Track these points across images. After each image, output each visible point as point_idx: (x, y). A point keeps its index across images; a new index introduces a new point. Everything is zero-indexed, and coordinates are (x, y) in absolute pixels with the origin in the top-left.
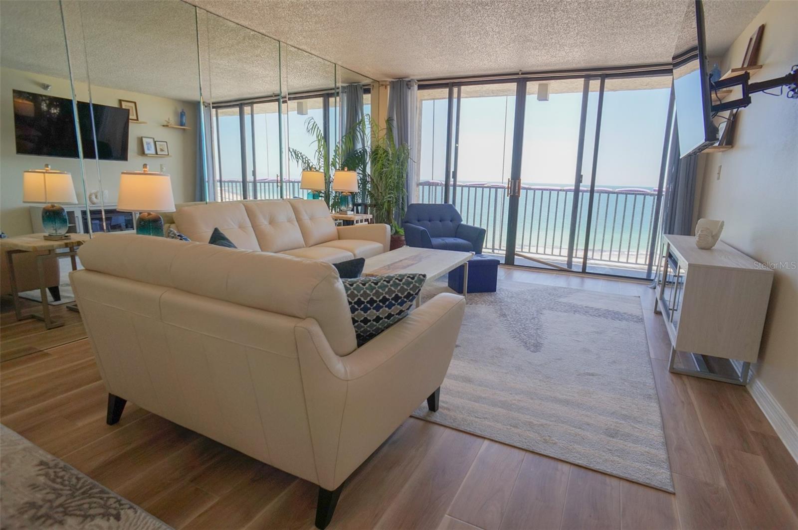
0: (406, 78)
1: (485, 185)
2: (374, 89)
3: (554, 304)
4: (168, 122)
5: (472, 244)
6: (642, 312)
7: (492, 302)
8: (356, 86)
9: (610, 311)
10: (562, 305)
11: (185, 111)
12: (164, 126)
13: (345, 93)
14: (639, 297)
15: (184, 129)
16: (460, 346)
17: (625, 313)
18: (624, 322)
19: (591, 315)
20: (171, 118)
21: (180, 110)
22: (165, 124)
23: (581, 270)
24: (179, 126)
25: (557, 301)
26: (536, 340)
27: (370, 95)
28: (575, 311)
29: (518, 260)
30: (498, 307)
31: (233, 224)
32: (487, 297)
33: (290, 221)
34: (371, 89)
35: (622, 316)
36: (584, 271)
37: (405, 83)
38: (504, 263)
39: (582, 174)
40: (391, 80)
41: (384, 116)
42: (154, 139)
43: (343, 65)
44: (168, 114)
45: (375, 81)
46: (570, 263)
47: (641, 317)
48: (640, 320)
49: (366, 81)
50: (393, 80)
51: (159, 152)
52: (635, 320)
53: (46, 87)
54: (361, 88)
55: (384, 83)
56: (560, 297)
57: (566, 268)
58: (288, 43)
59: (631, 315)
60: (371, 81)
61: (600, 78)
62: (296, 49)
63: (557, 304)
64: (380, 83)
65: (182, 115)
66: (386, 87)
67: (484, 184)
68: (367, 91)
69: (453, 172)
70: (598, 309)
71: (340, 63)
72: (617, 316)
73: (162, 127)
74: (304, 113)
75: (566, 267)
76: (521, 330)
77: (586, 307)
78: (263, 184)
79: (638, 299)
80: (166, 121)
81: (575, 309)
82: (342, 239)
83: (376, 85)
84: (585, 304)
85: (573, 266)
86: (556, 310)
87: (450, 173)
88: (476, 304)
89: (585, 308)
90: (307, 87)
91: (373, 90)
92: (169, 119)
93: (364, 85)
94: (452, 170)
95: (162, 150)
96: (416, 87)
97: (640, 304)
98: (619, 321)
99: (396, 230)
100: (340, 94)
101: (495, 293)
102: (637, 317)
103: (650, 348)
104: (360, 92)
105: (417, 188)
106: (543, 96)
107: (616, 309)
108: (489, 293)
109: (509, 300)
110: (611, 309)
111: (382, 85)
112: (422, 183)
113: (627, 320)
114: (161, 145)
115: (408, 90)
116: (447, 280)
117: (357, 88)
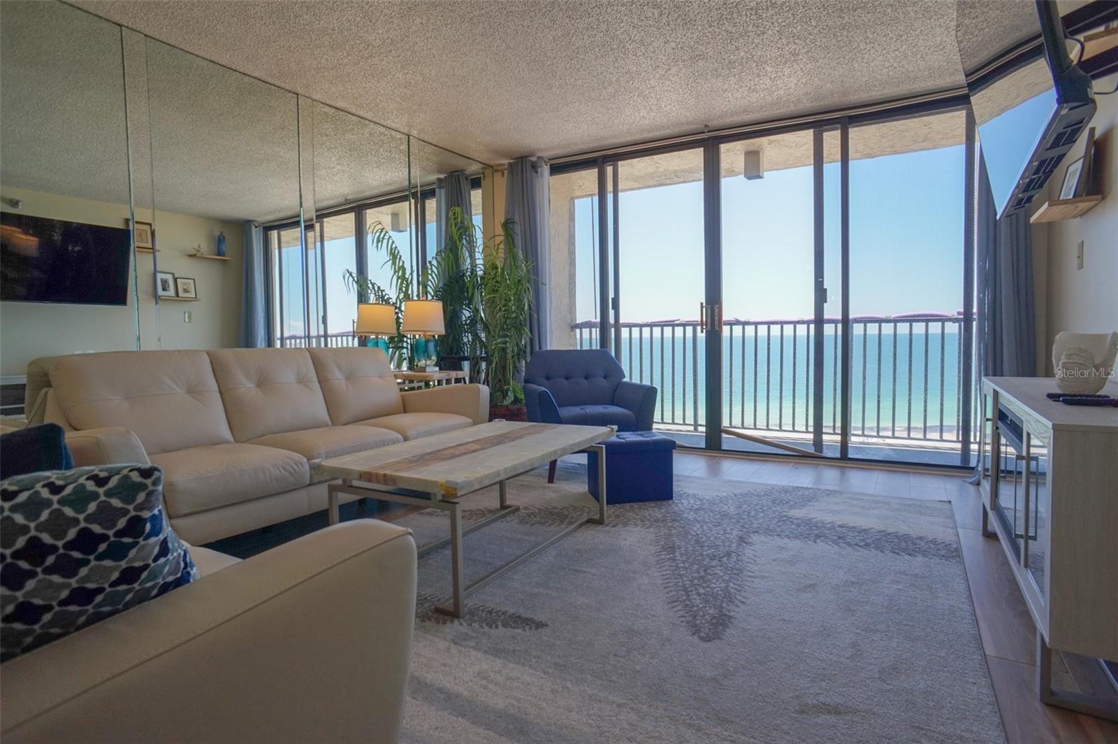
0: (530, 156)
1: (676, 322)
2: (486, 179)
3: (779, 522)
4: (199, 251)
5: (633, 412)
6: (957, 535)
7: (657, 521)
8: (458, 175)
9: (889, 534)
10: (792, 522)
11: (224, 234)
12: (190, 256)
13: (443, 188)
14: (950, 502)
15: (225, 260)
16: (547, 625)
17: (921, 538)
18: (920, 558)
19: (849, 544)
20: (205, 247)
21: (218, 234)
22: (194, 252)
23: (838, 455)
24: (215, 255)
25: (786, 516)
26: (721, 607)
27: (480, 191)
28: (818, 536)
29: (727, 442)
30: (663, 531)
31: (174, 386)
32: (653, 511)
33: (302, 381)
34: (482, 178)
35: (914, 544)
36: (844, 456)
37: (529, 165)
38: (704, 447)
39: (825, 287)
40: (506, 162)
41: (500, 217)
42: (173, 274)
43: (423, 136)
44: (198, 240)
45: (487, 166)
46: (818, 443)
47: (955, 546)
48: (953, 553)
49: (473, 168)
50: (512, 161)
51: (181, 294)
52: (943, 552)
53: (15, 203)
54: (466, 179)
55: (499, 168)
56: (791, 507)
57: (813, 452)
58: (314, 97)
59: (934, 542)
60: (481, 166)
61: (839, 126)
62: (333, 110)
63: (784, 521)
64: (495, 168)
65: (220, 240)
66: (503, 173)
67: (674, 321)
68: (476, 183)
69: (612, 299)
70: (865, 530)
71: (414, 133)
72: (903, 545)
73: (188, 257)
74: (401, 229)
75: (811, 450)
76: (696, 582)
77: (841, 526)
78: (345, 338)
79: (947, 506)
80: (194, 248)
81: (814, 531)
82: (408, 412)
83: (488, 172)
84: (838, 520)
85: (824, 447)
86: (779, 535)
87: (608, 301)
88: (626, 525)
89: (838, 529)
90: (390, 184)
91: (484, 179)
92: (199, 246)
93: (471, 175)
94: (611, 295)
95: (186, 291)
96: (546, 170)
97: (952, 517)
98: (907, 557)
99: (516, 397)
100: (437, 190)
101: (670, 502)
102: (947, 546)
103: (982, 625)
104: (465, 185)
105: (573, 333)
106: (753, 170)
107: (903, 529)
108: (659, 503)
109: (691, 516)
110: (890, 530)
111: (497, 171)
112: (578, 324)
113: (924, 553)
114: (184, 284)
115: (534, 174)
116: (587, 480)
117: (459, 180)
